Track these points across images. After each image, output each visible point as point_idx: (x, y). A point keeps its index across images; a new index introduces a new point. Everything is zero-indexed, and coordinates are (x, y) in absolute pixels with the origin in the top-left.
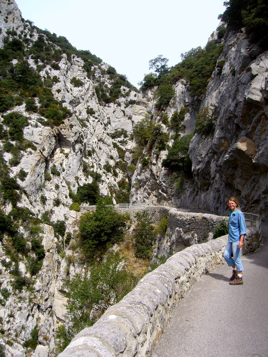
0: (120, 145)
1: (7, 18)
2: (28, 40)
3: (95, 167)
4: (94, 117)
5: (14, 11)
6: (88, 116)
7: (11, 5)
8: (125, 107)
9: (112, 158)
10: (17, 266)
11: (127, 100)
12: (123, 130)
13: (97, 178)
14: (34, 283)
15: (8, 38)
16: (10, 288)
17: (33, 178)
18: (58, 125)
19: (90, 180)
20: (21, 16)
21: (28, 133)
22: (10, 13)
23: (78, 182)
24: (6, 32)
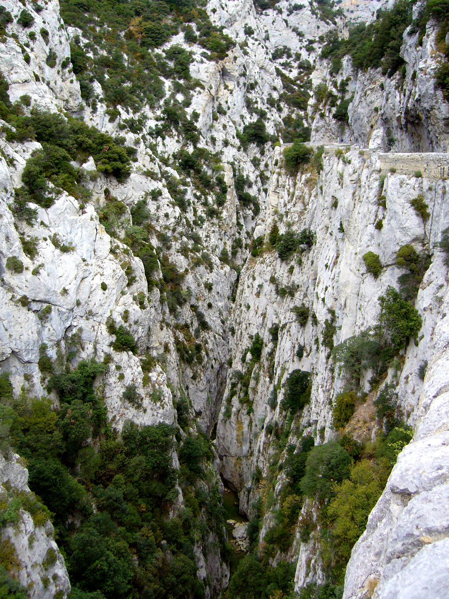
0: (283, 69)
3: (259, 102)
4: (253, 38)
6: (246, 37)
8: (288, 15)
9: (275, 89)
10: (206, 199)
11: (290, 5)
12: (285, 47)
13: (262, 115)
14: (221, 213)
16: (204, 215)
17: (204, 119)
18: (222, 59)
19: (255, 118)
21: (194, 71)
23: (243, 121)
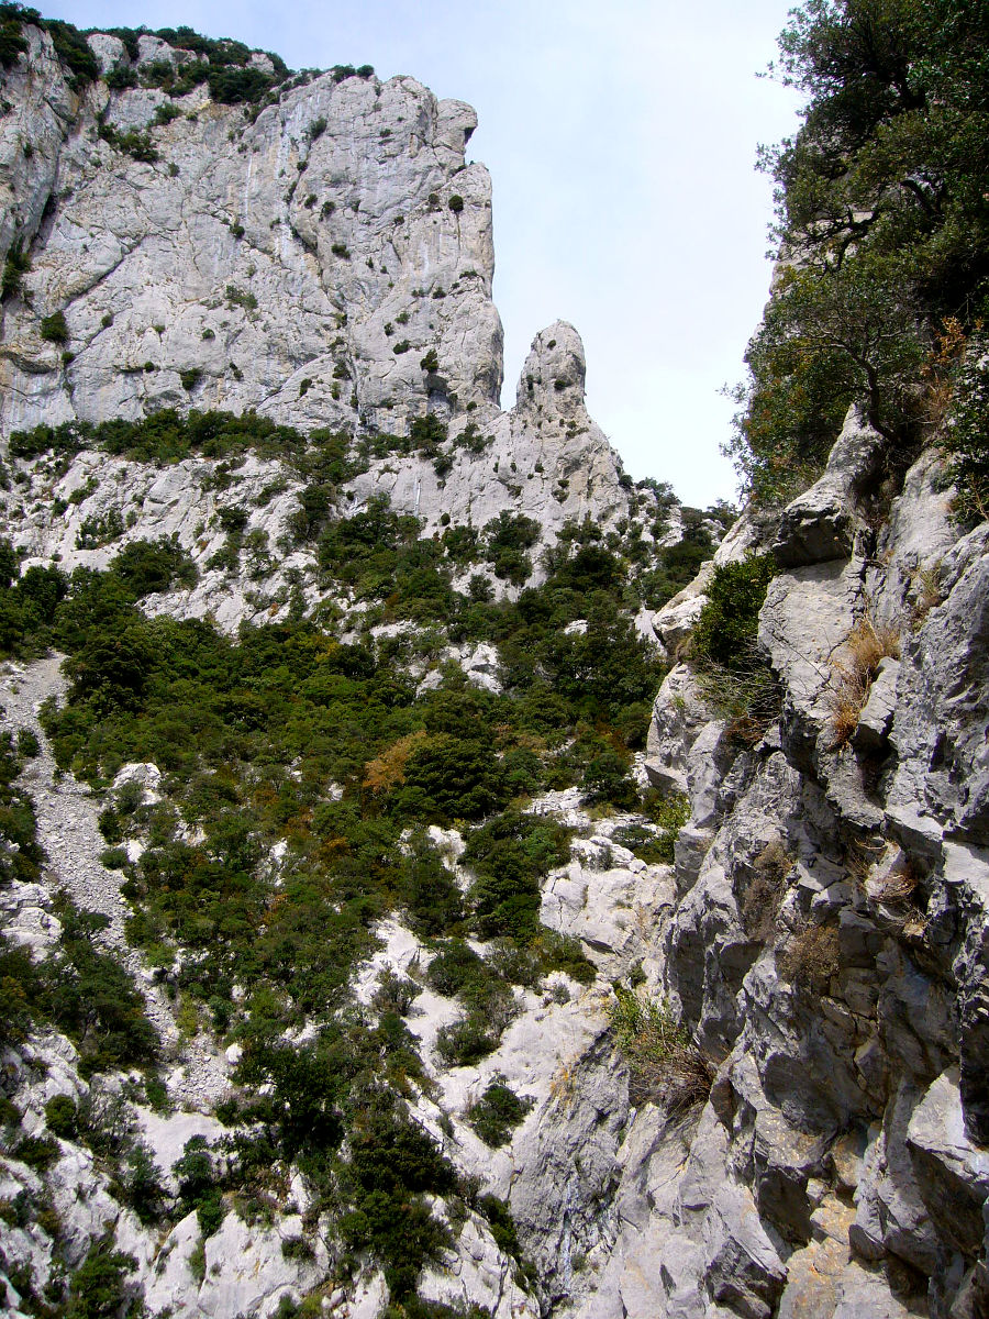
1: (564, 484)
2: (643, 546)
5: (591, 456)
7: (577, 436)
15: (562, 552)
17: (564, 1131)
20: (619, 470)
21: (562, 899)
22: (574, 465)
24: (558, 534)
